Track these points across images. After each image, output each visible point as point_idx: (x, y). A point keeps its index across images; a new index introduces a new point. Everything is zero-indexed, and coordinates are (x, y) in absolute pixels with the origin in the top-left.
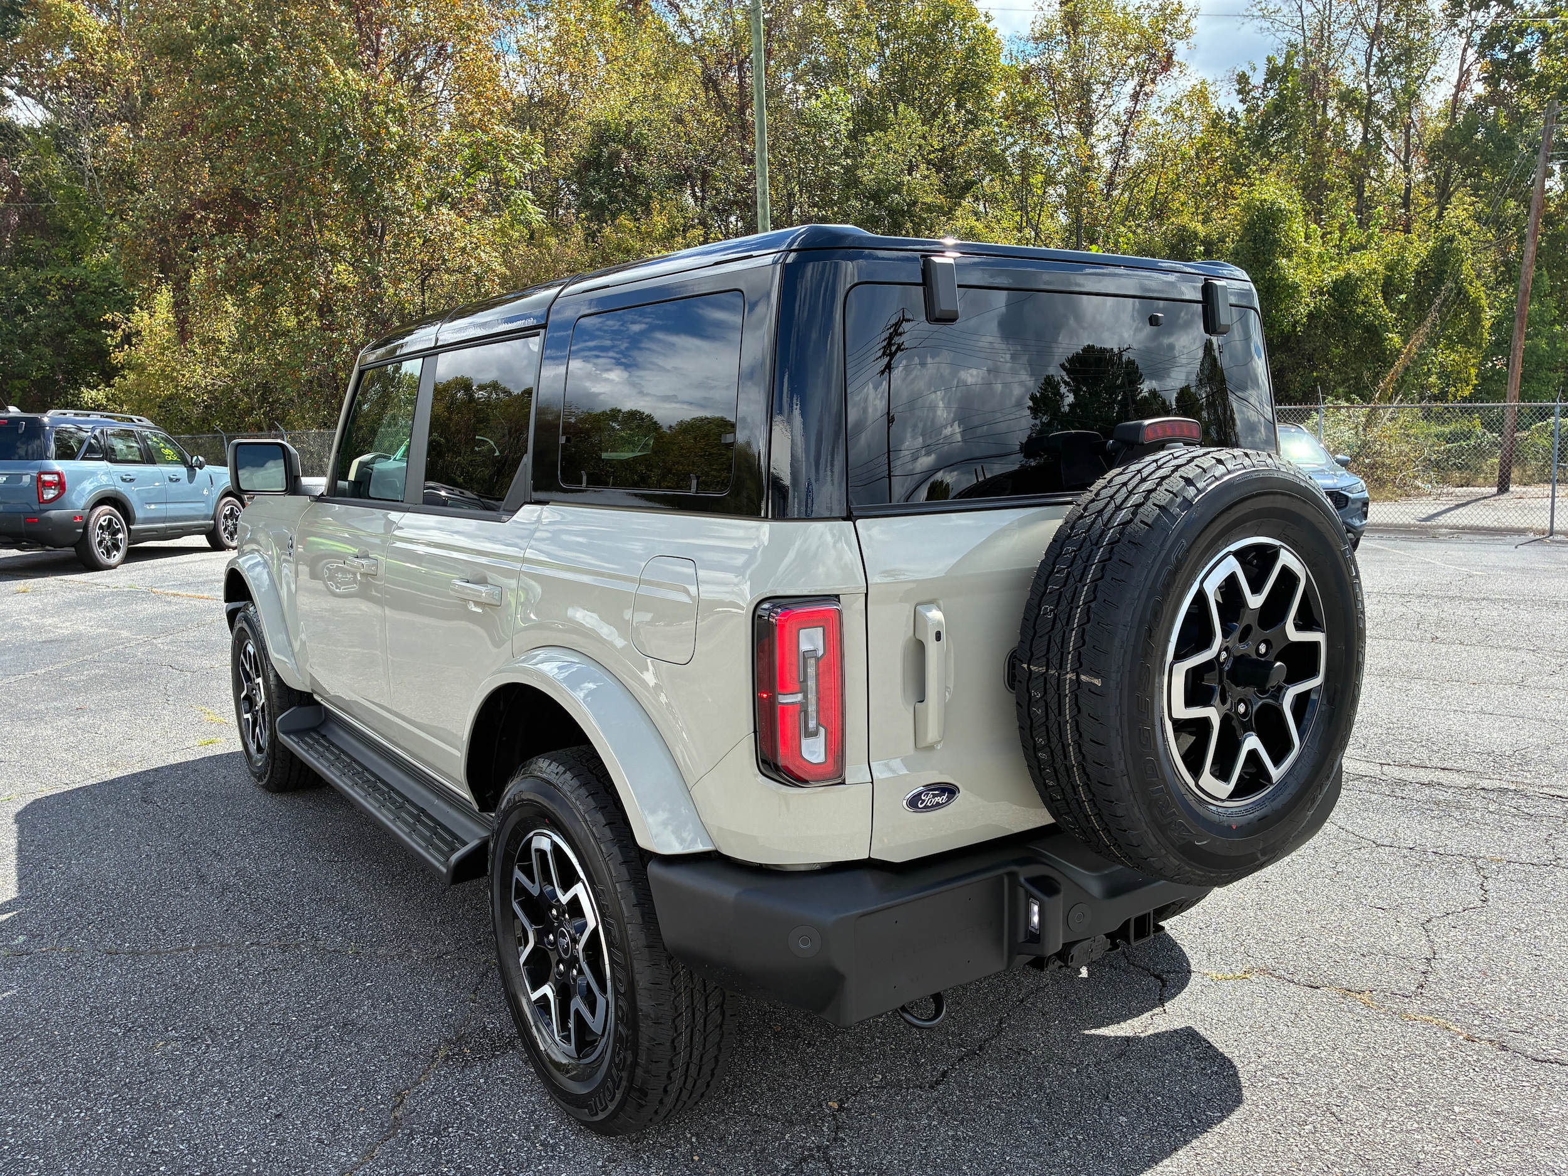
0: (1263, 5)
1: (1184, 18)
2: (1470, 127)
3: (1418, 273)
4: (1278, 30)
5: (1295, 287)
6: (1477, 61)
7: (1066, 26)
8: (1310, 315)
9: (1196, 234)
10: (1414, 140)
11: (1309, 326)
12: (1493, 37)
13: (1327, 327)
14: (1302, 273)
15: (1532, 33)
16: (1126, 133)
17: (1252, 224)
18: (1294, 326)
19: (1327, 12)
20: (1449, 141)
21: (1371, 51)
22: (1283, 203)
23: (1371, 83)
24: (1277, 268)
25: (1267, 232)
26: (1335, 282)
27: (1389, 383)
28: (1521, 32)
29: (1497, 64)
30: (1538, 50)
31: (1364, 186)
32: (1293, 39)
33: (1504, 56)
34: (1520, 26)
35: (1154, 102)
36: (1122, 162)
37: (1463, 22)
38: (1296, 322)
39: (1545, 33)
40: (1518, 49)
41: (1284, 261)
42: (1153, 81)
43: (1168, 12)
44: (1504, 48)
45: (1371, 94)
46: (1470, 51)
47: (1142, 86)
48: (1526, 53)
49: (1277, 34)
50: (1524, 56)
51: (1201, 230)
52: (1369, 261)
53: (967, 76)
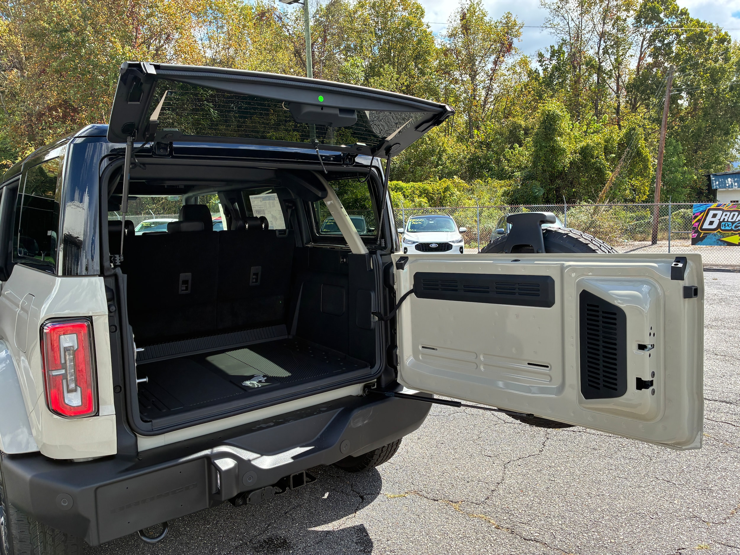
0: (551, 22)
1: (517, 28)
2: (645, 77)
3: (619, 144)
4: (558, 33)
5: (564, 150)
6: (648, 47)
7: (463, 30)
8: (571, 163)
9: (521, 126)
10: (621, 83)
11: (571, 168)
12: (655, 36)
13: (578, 168)
14: (567, 143)
15: (672, 35)
16: (491, 79)
17: (544, 122)
18: (564, 168)
19: (580, 25)
20: (635, 84)
21: (600, 43)
22: (558, 112)
23: (600, 57)
24: (555, 141)
25: (551, 125)
26: (582, 148)
27: (603, 194)
28: (668, 34)
29: (657, 49)
30: (675, 42)
31: (598, 104)
32: (564, 38)
33: (659, 45)
34: (667, 31)
35: (503, 66)
36: (490, 93)
37: (642, 30)
38: (565, 166)
39: (678, 35)
40: (666, 42)
41: (559, 138)
42: (503, 56)
43: (510, 25)
44: (660, 41)
45: (600, 63)
46: (645, 43)
47: (498, 58)
48: (669, 43)
49: (558, 35)
50: (669, 45)
51: (523, 123)
52: (598, 138)
53: (419, 52)
